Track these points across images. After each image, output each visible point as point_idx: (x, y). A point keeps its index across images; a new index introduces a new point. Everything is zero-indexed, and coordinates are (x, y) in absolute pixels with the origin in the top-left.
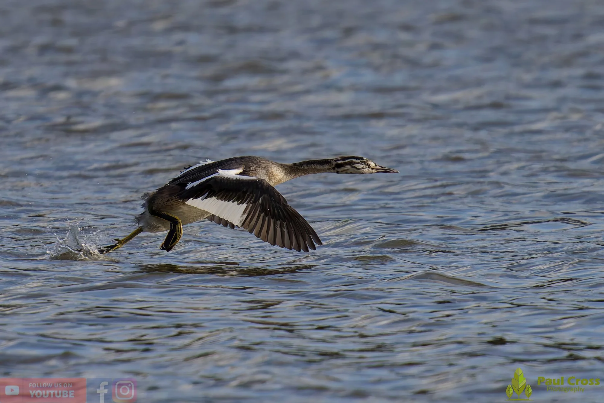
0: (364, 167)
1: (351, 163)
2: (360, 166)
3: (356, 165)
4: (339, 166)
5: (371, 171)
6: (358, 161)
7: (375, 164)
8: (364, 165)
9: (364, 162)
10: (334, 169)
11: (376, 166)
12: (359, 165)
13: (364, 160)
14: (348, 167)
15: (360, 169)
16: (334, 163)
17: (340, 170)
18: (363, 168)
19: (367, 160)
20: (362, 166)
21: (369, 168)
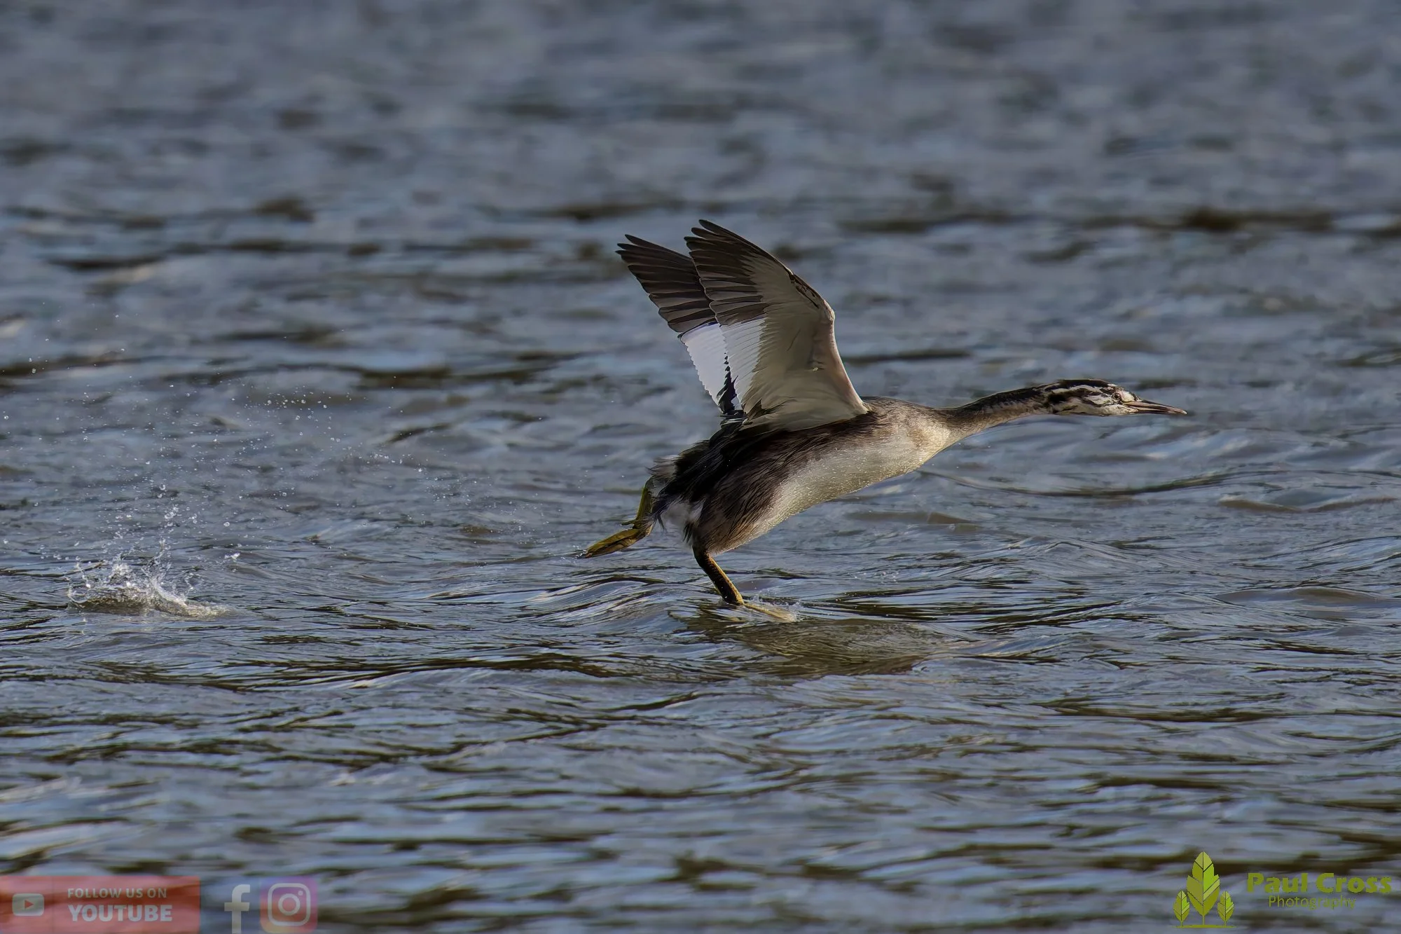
0: (1109, 401)
1: (1081, 394)
2: (1100, 400)
3: (1092, 398)
4: (1057, 399)
5: (1125, 409)
6: (1096, 389)
7: (1133, 395)
8: (1109, 398)
9: (1109, 392)
10: (1046, 405)
11: (1135, 399)
12: (1099, 397)
13: (1109, 388)
14: (1075, 401)
15: (1100, 406)
16: (1047, 394)
17: (1058, 407)
18: (1106, 404)
19: (1114, 388)
20: (1106, 399)
21: (1121, 404)
